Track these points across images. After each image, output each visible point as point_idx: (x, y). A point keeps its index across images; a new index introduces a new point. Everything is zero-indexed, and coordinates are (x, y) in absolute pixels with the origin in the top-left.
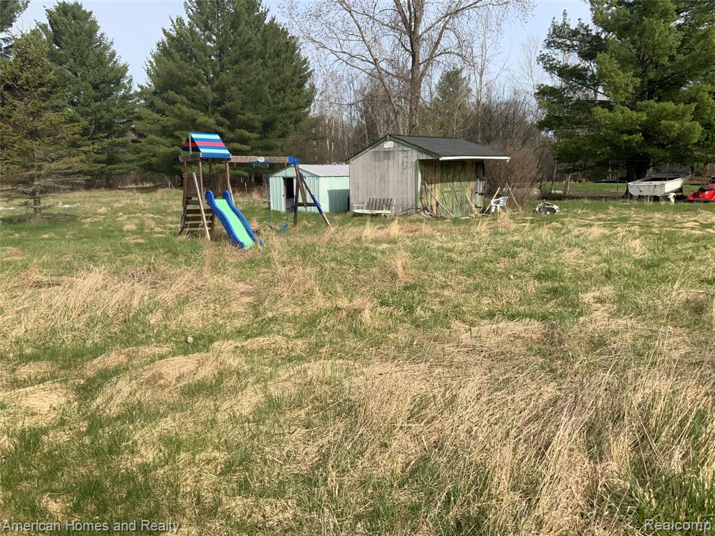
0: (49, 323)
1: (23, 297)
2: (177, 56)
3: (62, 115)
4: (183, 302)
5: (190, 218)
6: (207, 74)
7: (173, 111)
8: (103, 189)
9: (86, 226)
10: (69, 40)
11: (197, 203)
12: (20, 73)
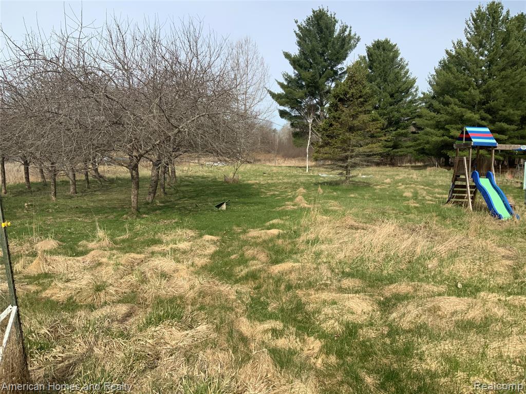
0: (359, 254)
1: (343, 234)
2: (454, 69)
3: (371, 116)
4: (454, 256)
5: (457, 191)
6: (476, 81)
7: (446, 110)
8: (388, 166)
9: (377, 191)
10: (378, 65)
11: (465, 180)
12: (349, 90)
